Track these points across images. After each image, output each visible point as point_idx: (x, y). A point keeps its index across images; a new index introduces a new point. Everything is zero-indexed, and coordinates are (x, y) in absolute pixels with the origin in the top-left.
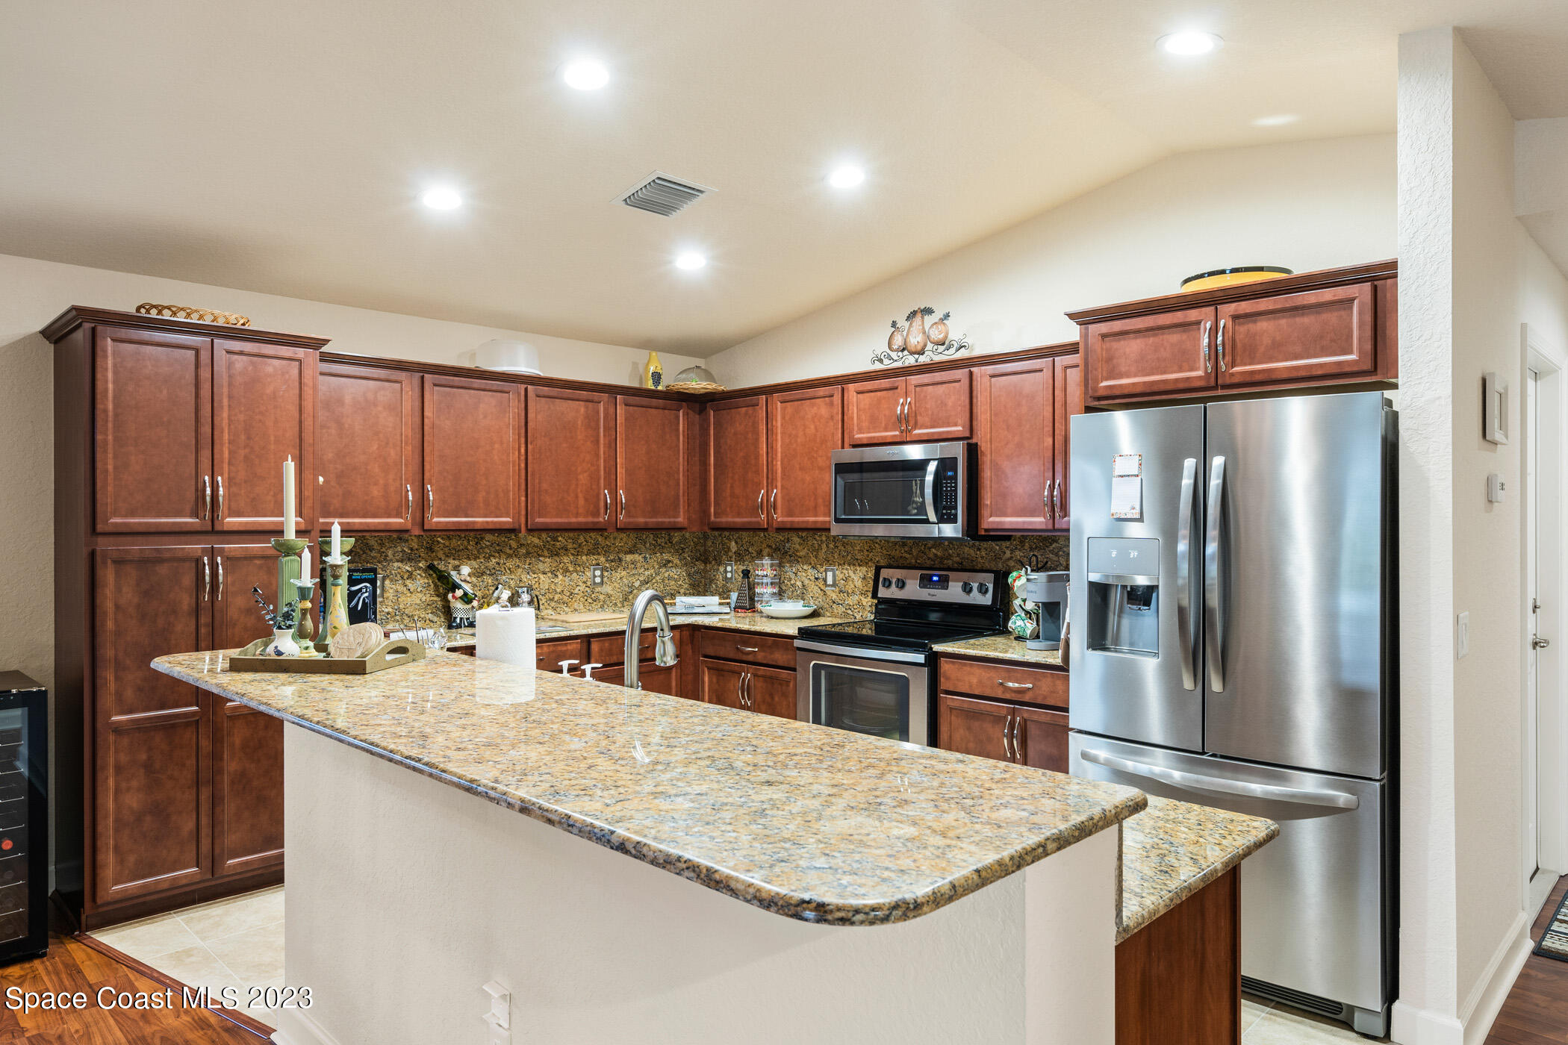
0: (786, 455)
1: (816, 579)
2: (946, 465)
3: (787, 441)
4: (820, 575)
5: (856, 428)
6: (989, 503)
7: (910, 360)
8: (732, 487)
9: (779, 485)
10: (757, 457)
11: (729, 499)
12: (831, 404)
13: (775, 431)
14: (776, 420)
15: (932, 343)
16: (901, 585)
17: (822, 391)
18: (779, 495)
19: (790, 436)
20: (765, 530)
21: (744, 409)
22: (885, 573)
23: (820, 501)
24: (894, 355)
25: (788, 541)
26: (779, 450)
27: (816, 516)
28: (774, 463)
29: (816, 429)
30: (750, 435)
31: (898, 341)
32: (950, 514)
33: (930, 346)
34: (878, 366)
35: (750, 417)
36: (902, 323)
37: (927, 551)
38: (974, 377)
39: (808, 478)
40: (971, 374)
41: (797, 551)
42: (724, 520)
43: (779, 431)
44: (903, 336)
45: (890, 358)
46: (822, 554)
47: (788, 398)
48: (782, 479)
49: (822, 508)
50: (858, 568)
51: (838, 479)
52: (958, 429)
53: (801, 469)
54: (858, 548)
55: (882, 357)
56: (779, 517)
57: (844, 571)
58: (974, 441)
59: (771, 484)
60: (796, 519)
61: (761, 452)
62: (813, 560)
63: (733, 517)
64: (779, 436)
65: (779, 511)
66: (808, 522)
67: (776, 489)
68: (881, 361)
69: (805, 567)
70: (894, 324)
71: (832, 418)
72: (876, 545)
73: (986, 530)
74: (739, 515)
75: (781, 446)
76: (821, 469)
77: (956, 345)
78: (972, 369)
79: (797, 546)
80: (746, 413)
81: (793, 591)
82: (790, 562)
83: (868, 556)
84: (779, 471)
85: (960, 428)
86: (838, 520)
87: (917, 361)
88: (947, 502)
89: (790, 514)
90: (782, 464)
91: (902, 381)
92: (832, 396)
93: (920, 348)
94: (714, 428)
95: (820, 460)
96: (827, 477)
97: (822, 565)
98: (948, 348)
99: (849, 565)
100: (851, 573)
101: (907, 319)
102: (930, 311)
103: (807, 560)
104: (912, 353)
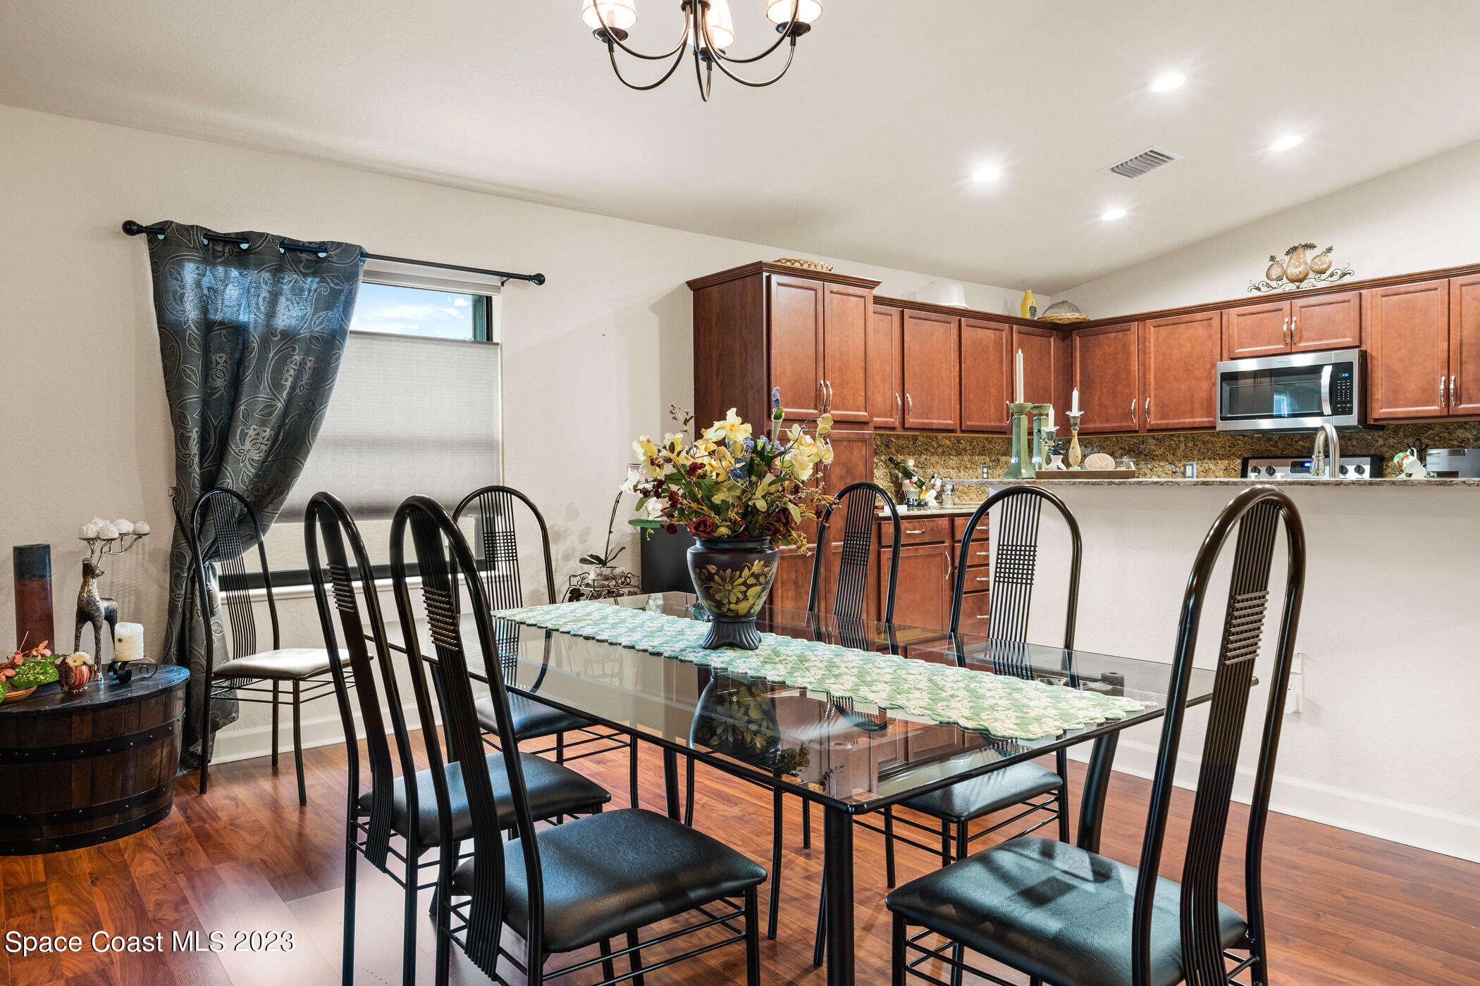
0: (1160, 370)
1: (1174, 473)
2: (1341, 370)
3: (1161, 358)
4: (1178, 469)
5: (1236, 345)
6: (1379, 397)
7: (1291, 287)
8: (1100, 398)
9: (1152, 394)
10: (1128, 372)
11: (1097, 408)
12: (1210, 326)
13: (1148, 350)
14: (1149, 342)
15: (1314, 272)
16: (1270, 472)
17: (1199, 316)
18: (1152, 403)
19: (1164, 354)
20: (1137, 432)
21: (1113, 335)
22: (1252, 463)
23: (1197, 405)
24: (1274, 284)
26: (1152, 366)
27: (1192, 417)
28: (1147, 376)
29: (1193, 347)
30: (1120, 355)
31: (1276, 272)
32: (1344, 407)
33: (1312, 275)
34: (1256, 294)
35: (1120, 341)
36: (1281, 256)
38: (1363, 298)
39: (1183, 387)
40: (1360, 294)
41: (1154, 450)
42: (1091, 426)
43: (1152, 350)
44: (1283, 268)
45: (1268, 286)
46: (1180, 452)
47: (1161, 323)
48: (1155, 389)
49: (1199, 411)
50: (1219, 461)
51: (1224, 384)
52: (1348, 340)
53: (1176, 380)
54: (1220, 445)
55: (1260, 286)
56: (1152, 421)
57: (1205, 465)
58: (1363, 348)
59: (1144, 393)
60: (1172, 421)
61: (1132, 368)
62: (1170, 457)
63: (1102, 423)
64: (1152, 355)
65: (1152, 416)
66: (1184, 423)
67: (1150, 397)
68: (1258, 289)
69: (1162, 464)
70: (1272, 259)
71: (1210, 337)
72: (1240, 442)
74: (1107, 421)
75: (1155, 363)
76: (1198, 379)
77: (1339, 272)
78: (1362, 291)
79: (1153, 447)
80: (1116, 338)
82: (1145, 459)
83: (1230, 451)
84: (1153, 383)
85: (1350, 339)
86: (1223, 419)
87: (1298, 287)
88: (1341, 398)
89: (1164, 416)
90: (1155, 377)
91: (1285, 305)
92: (1211, 319)
93: (1301, 276)
94: (1080, 352)
95: (1197, 372)
96: (1205, 385)
97: (1180, 461)
98: (1332, 275)
99: (1210, 459)
100: (1212, 466)
101: (1288, 253)
102: (1312, 246)
103: (1163, 457)
104: (1292, 281)
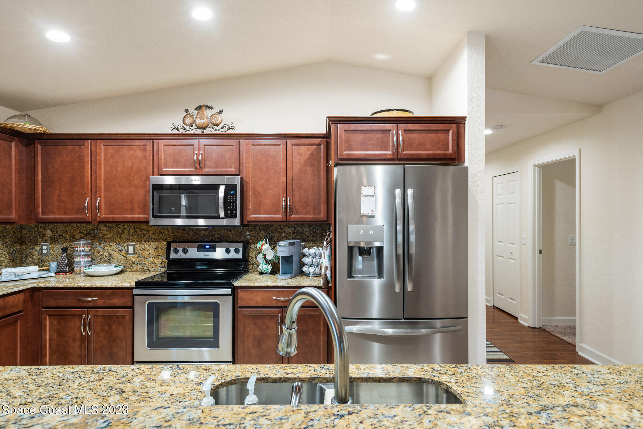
0: (108, 178)
1: (120, 250)
3: (109, 169)
4: (123, 248)
5: (163, 165)
6: (250, 208)
7: (199, 132)
8: (59, 195)
9: (102, 195)
10: (83, 177)
11: (56, 203)
12: (145, 150)
13: (98, 162)
14: (100, 156)
15: (212, 124)
16: (185, 251)
17: (137, 142)
18: (102, 202)
19: (111, 166)
20: (89, 223)
21: (70, 147)
22: (173, 246)
23: (136, 205)
24: (187, 127)
25: (97, 229)
26: (102, 174)
27: (133, 214)
28: (98, 182)
29: (133, 164)
30: (76, 164)
31: (188, 120)
32: (233, 213)
33: (210, 125)
34: (176, 132)
35: (76, 152)
36: (192, 110)
37: (199, 233)
38: (241, 144)
39: (126, 192)
40: (239, 143)
41: (105, 235)
42: (51, 216)
43: (102, 163)
44: (193, 118)
45: (184, 129)
46: (124, 236)
47: (109, 143)
48: (105, 192)
49: (137, 210)
50: (152, 243)
51: (155, 193)
52: (233, 170)
53: (121, 186)
54: (152, 232)
55: (179, 128)
56: (102, 215)
57: (142, 245)
58: (241, 176)
59: (95, 193)
60: (117, 216)
61: (86, 174)
62: (117, 240)
63: (60, 215)
64: (102, 166)
65: (102, 211)
66: (126, 218)
67: (100, 197)
68: (178, 129)
69: (111, 244)
70: (187, 111)
71: (145, 158)
72: (165, 230)
73: (248, 222)
74: (65, 213)
75: (104, 172)
76: (137, 187)
77: (227, 127)
78: (240, 140)
79: (105, 232)
80: (73, 150)
81: (101, 259)
82: (98, 241)
83: (159, 236)
84: (102, 187)
85: (234, 170)
86: (154, 217)
87: (203, 132)
88: (230, 207)
89: (111, 213)
90: (104, 182)
91: (195, 142)
92: (146, 145)
93: (204, 125)
94: (42, 157)
95: (135, 181)
96: (142, 192)
97: (124, 242)
98: (222, 128)
99: (145, 241)
100: (147, 246)
101: (196, 109)
102: (211, 108)
103: (112, 240)
104: (199, 128)
